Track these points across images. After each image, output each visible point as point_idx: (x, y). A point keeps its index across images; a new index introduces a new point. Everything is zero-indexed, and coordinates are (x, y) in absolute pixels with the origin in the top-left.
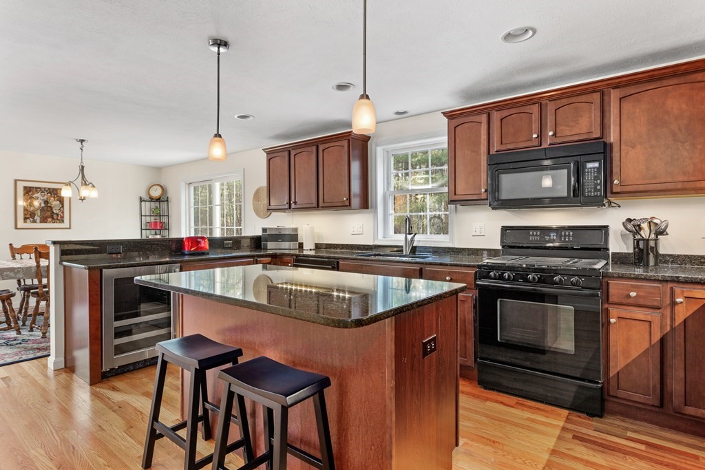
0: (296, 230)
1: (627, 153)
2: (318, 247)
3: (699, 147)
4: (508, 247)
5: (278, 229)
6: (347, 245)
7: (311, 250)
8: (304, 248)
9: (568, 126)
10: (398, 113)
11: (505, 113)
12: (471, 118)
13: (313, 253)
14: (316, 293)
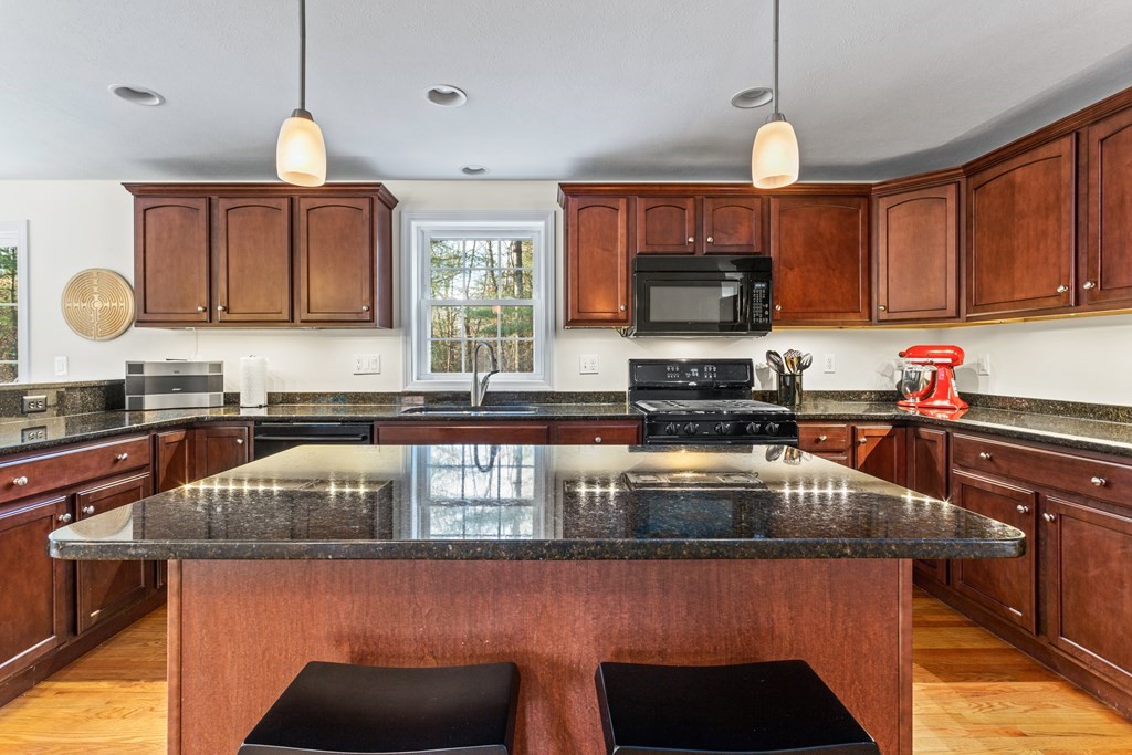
0: (218, 366)
1: (786, 274)
2: (273, 400)
3: (847, 276)
4: (640, 390)
5: (169, 364)
6: (345, 394)
7: (260, 407)
8: (242, 404)
9: (726, 233)
10: (467, 170)
11: (652, 202)
12: (603, 201)
13: (263, 413)
14: (282, 494)
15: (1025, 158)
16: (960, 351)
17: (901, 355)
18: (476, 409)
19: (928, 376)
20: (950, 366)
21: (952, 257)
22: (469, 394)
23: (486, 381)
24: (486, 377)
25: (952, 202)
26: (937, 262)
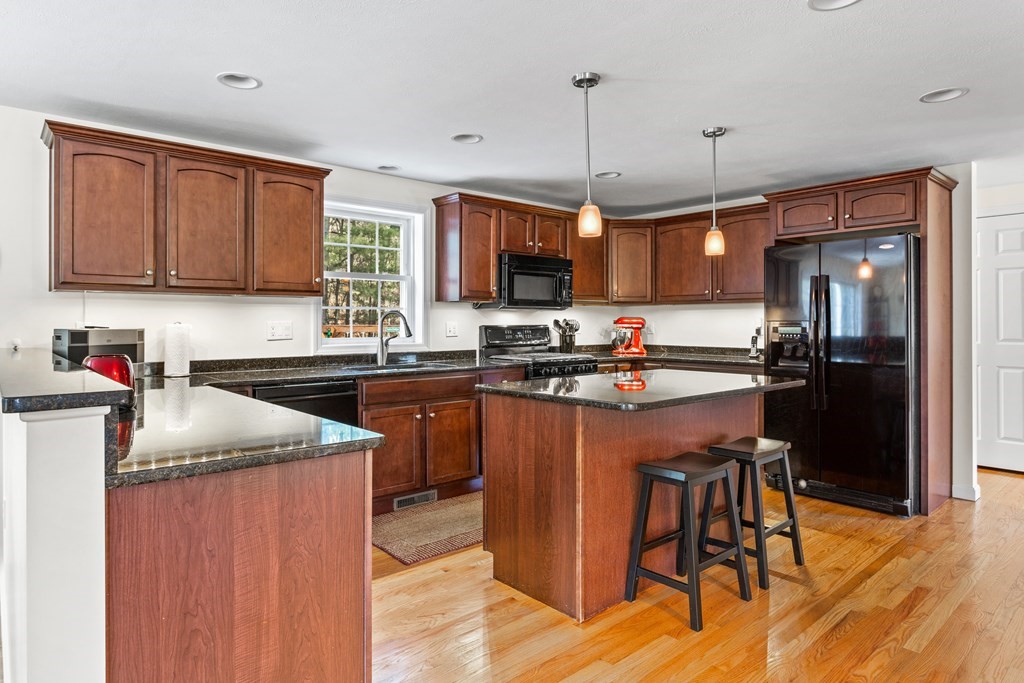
9: (547, 241)
12: (483, 209)
15: (688, 225)
16: (644, 320)
17: (616, 322)
18: (382, 368)
19: (629, 335)
20: (639, 329)
21: (649, 268)
22: (376, 355)
23: (387, 344)
24: (387, 341)
25: (649, 238)
26: (642, 270)
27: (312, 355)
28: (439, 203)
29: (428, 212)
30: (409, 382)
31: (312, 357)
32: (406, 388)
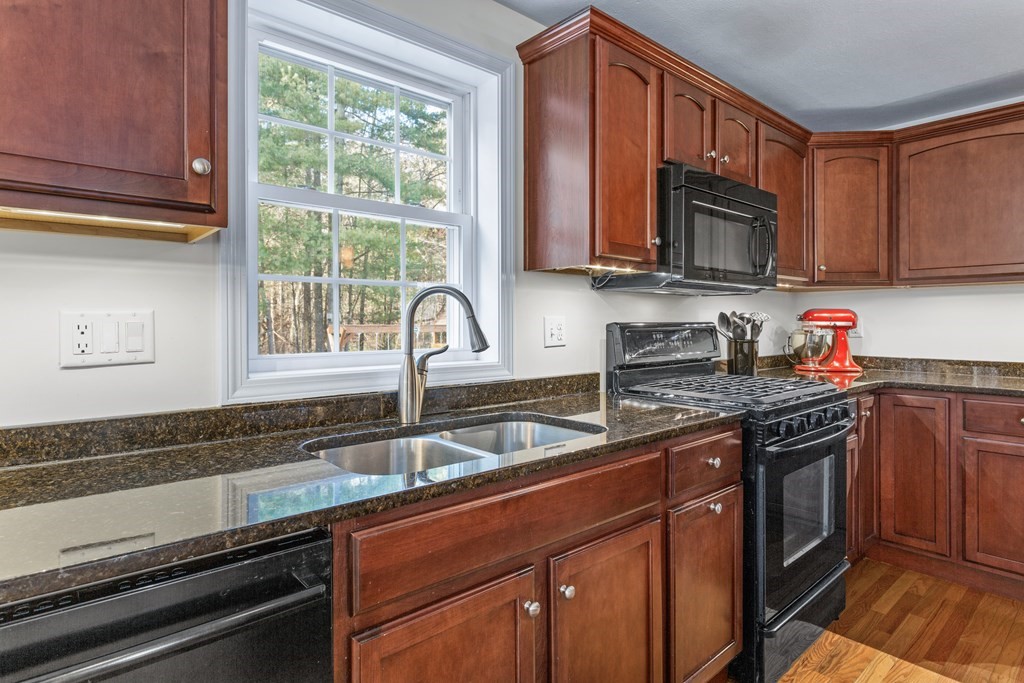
9: (731, 155)
11: (679, 87)
16: (858, 314)
17: (803, 317)
20: (846, 328)
21: (883, 220)
23: (422, 370)
24: (424, 359)
25: (883, 167)
26: (871, 224)
27: (218, 404)
28: (532, 54)
29: (510, 71)
30: (505, 503)
31: (216, 412)
32: (497, 522)
